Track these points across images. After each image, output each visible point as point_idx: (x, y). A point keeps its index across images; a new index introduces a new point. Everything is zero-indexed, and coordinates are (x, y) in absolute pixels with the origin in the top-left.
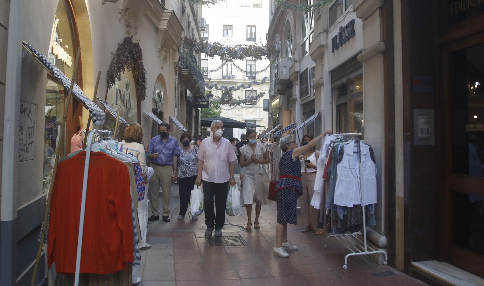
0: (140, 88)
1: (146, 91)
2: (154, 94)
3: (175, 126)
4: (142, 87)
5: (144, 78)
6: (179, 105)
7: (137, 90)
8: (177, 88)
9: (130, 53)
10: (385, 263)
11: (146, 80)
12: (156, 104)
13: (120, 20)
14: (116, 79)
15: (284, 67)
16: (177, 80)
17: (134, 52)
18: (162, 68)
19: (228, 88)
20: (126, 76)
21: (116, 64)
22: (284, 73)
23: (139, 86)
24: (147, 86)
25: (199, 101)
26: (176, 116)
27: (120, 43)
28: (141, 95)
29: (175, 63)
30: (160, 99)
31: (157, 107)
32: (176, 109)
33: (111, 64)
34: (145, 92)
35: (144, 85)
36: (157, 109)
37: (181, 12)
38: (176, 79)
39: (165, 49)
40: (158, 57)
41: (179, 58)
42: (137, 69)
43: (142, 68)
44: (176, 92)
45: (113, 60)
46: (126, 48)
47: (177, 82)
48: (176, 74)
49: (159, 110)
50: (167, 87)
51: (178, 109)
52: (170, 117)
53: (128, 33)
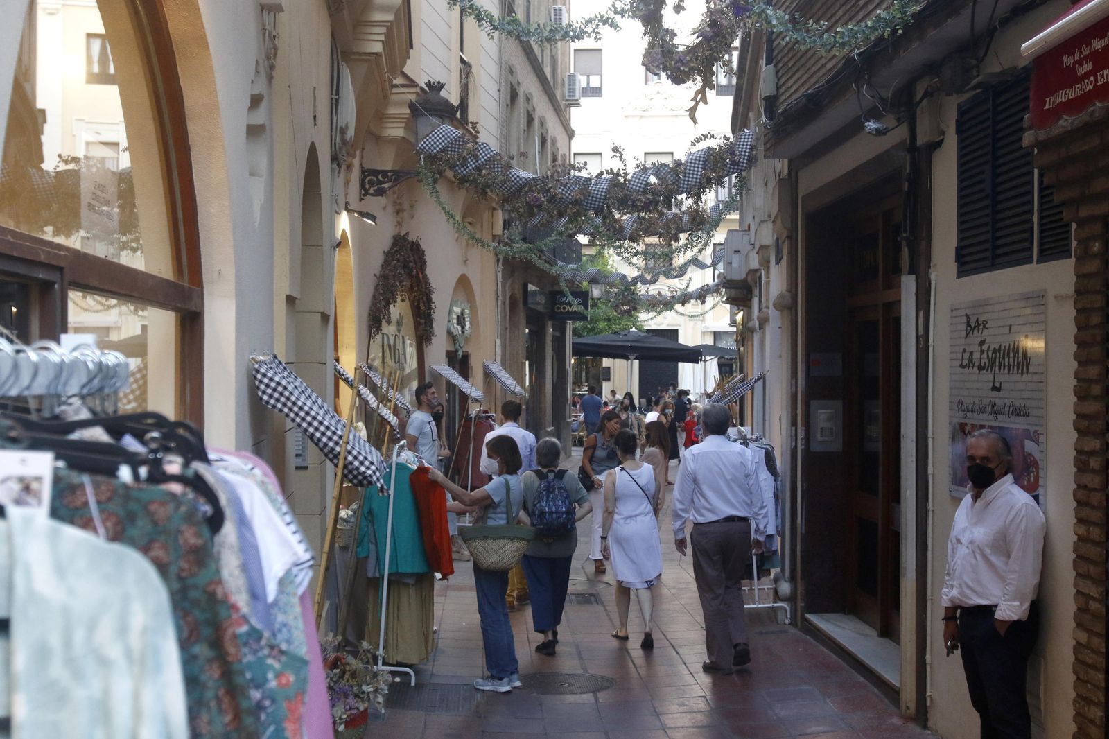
0: (423, 321)
1: (434, 325)
2: (449, 321)
3: (499, 385)
4: (426, 320)
5: (429, 301)
6: (506, 328)
7: (417, 325)
8: (500, 293)
9: (404, 267)
10: (787, 621)
11: (433, 305)
12: (454, 340)
13: (384, 208)
14: (384, 321)
15: (736, 251)
16: (500, 275)
17: (411, 264)
18: (465, 261)
19: (630, 280)
20: (399, 309)
21: (381, 294)
22: (735, 265)
23: (421, 318)
24: (435, 316)
25: (563, 303)
26: (499, 359)
27: (386, 250)
28: (423, 337)
29: (494, 236)
30: (463, 328)
31: (457, 346)
32: (498, 342)
33: (374, 296)
34: (432, 327)
35: (429, 314)
36: (457, 351)
37: (507, 105)
38: (497, 272)
39: (470, 219)
40: (457, 240)
41: (505, 221)
42: (416, 289)
43: (427, 283)
44: (499, 303)
45: (376, 288)
46: (398, 260)
47: (500, 279)
48: (498, 261)
49: (460, 353)
50: (477, 298)
51: (505, 339)
52: (484, 364)
53: (399, 224)
